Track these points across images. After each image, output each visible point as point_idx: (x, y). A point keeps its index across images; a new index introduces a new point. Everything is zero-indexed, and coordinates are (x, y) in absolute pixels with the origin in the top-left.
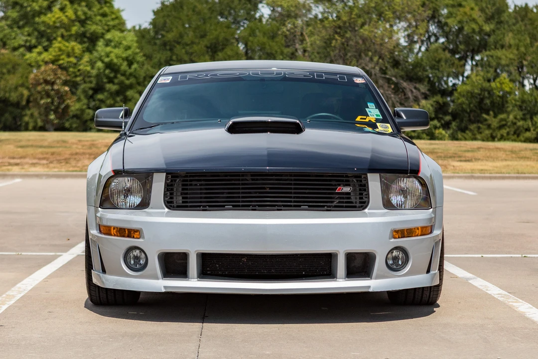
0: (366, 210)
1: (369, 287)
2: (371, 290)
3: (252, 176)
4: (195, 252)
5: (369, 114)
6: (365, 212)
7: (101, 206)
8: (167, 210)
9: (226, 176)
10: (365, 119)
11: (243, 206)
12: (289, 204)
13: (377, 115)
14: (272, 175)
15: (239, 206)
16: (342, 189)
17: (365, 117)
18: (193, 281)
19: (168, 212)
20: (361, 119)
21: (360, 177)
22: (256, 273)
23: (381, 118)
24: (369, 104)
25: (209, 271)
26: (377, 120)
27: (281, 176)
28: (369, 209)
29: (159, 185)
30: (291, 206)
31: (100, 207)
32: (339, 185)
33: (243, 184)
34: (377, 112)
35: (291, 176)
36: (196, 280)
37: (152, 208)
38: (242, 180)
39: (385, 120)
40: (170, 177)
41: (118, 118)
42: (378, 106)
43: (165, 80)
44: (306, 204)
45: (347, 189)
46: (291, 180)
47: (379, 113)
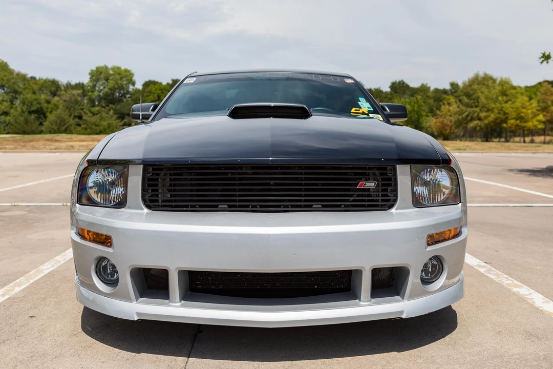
0: (393, 210)
1: (402, 312)
2: (404, 316)
3: (252, 168)
4: (176, 269)
5: (361, 106)
6: (392, 213)
7: (79, 201)
8: (146, 210)
9: (219, 168)
10: (359, 110)
11: (240, 206)
12: (298, 203)
13: (368, 108)
14: (276, 168)
15: (235, 206)
16: (365, 185)
17: (359, 109)
18: (175, 306)
19: (147, 213)
20: (355, 110)
21: (386, 169)
22: (257, 286)
23: (372, 109)
24: (360, 99)
25: (199, 284)
26: (370, 112)
27: (288, 168)
28: (397, 209)
29: (136, 179)
30: (300, 206)
31: (77, 203)
32: (361, 179)
33: (240, 179)
34: (368, 105)
35: (300, 168)
36: (179, 304)
37: (129, 208)
38: (239, 174)
39: (375, 112)
40: (151, 170)
41: (148, 111)
42: (368, 100)
43: (190, 80)
44: (319, 203)
45: (371, 185)
46: (301, 174)
47: (370, 106)
